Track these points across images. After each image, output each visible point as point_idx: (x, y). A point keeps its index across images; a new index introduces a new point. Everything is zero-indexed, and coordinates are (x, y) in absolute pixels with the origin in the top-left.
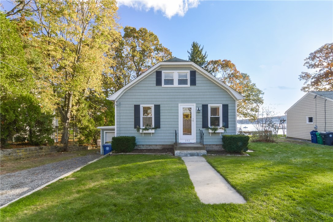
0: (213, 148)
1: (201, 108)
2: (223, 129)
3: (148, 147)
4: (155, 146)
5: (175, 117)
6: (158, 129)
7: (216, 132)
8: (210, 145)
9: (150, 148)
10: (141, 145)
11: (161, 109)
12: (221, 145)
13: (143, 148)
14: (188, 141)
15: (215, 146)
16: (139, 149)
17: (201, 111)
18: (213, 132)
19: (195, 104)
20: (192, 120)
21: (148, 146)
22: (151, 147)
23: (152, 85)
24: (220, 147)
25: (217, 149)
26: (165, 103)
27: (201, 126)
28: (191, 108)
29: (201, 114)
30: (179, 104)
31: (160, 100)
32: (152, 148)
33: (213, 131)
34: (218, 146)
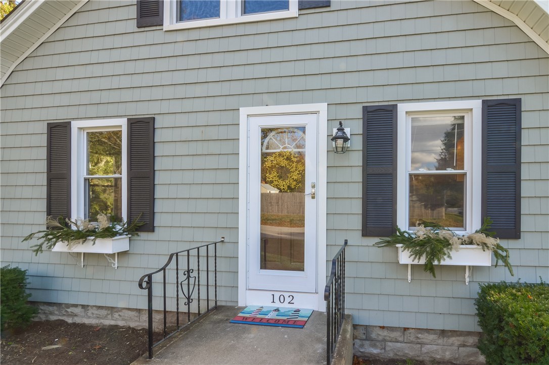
0: (422, 344)
1: (354, 129)
2: (484, 246)
3: (105, 317)
4: (134, 313)
5: (222, 177)
6: (143, 235)
7: (436, 263)
8: (405, 329)
9: (113, 323)
10: (76, 306)
11: (159, 136)
12: (469, 334)
13: (86, 321)
14: (288, 300)
15: (432, 337)
16: (70, 320)
17: (357, 143)
18: (423, 261)
19: (322, 107)
20: (308, 190)
21: (104, 312)
22: (116, 315)
23: (120, 27)
24: (464, 346)
25: (448, 355)
26: (176, 106)
27: (357, 222)
28: (303, 129)
29: (356, 159)
30: (244, 111)
31: (157, 93)
32: (121, 323)
33: (418, 254)
34: (456, 340)
